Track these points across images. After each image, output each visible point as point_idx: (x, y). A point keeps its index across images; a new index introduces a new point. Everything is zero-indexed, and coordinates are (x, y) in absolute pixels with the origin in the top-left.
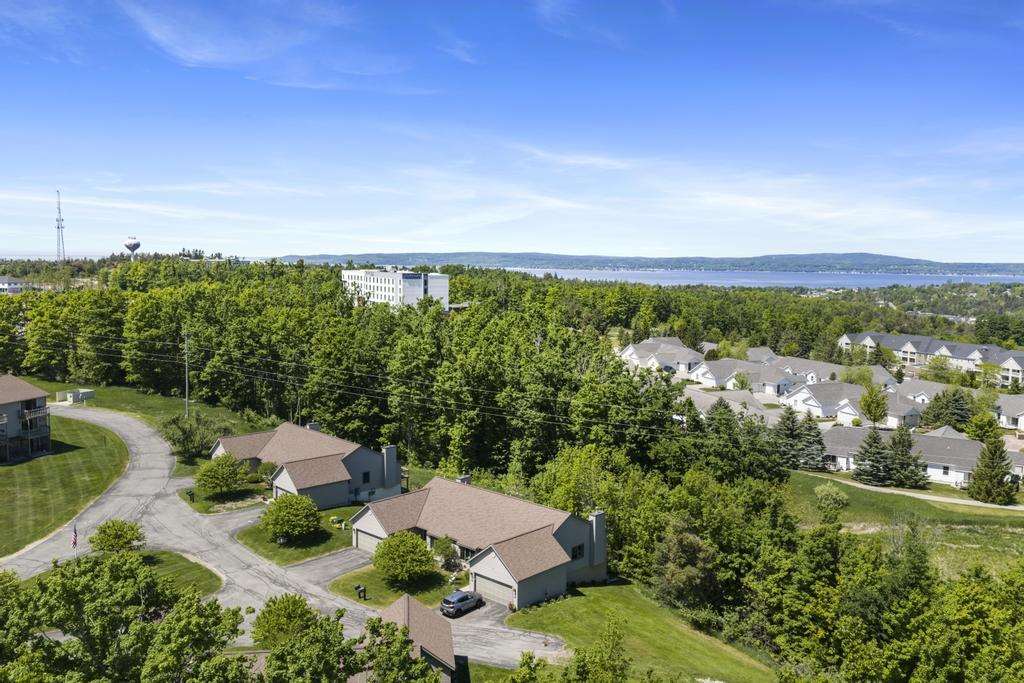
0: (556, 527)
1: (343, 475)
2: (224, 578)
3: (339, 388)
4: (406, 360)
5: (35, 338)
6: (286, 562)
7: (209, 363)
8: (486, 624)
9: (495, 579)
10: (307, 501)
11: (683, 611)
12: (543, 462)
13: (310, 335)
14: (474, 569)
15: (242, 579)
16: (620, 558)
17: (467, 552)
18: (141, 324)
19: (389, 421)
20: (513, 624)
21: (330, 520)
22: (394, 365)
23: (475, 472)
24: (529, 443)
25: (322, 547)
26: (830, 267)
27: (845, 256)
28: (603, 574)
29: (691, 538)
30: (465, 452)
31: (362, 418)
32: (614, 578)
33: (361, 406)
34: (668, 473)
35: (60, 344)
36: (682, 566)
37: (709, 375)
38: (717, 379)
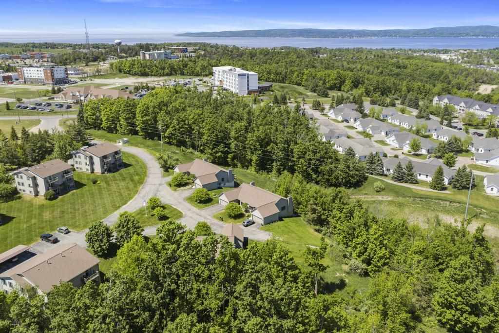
0: (277, 202)
1: (216, 180)
2: (184, 213)
3: (214, 141)
4: (236, 132)
5: (105, 118)
6: (200, 208)
7: (168, 130)
8: (254, 229)
9: (257, 216)
10: (205, 190)
11: (312, 226)
12: (283, 171)
13: (203, 121)
14: (252, 214)
15: (189, 214)
16: (299, 208)
17: (251, 207)
18: (143, 115)
19: (231, 153)
20: (261, 229)
21: (212, 194)
22: (233, 134)
23: (261, 172)
24: (278, 164)
25: (210, 204)
26: (467, 34)
27: (477, 27)
28: (292, 214)
29: (315, 207)
30: (257, 165)
31: (222, 152)
32: (296, 215)
33: (221, 147)
34: (325, 176)
35: (115, 120)
36: (312, 214)
37: (360, 126)
38: (363, 127)
